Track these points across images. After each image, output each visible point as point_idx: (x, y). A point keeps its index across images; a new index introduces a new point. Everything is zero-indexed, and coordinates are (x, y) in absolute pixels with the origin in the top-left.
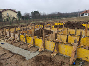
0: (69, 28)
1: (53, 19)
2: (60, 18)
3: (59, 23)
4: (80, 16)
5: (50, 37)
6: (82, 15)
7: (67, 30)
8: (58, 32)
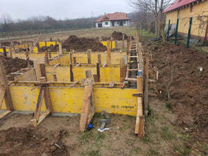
0: (73, 51)
1: (36, 33)
2: (53, 30)
3: (51, 40)
4: (95, 26)
5: (24, 75)
6: (100, 25)
7: (71, 54)
8: (47, 61)
